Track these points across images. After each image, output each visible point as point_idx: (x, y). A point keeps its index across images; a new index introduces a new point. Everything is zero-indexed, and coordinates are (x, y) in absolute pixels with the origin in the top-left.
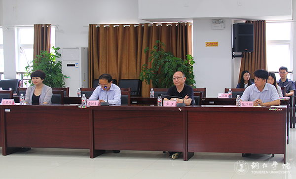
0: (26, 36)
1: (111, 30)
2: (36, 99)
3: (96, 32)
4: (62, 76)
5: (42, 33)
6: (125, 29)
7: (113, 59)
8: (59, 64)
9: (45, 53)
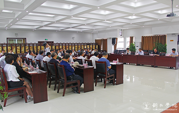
0: (128, 39)
1: (147, 37)
2: (128, 54)
3: (143, 38)
4: (135, 49)
5: (132, 38)
6: (150, 37)
7: (147, 45)
8: (135, 46)
9: (132, 43)
